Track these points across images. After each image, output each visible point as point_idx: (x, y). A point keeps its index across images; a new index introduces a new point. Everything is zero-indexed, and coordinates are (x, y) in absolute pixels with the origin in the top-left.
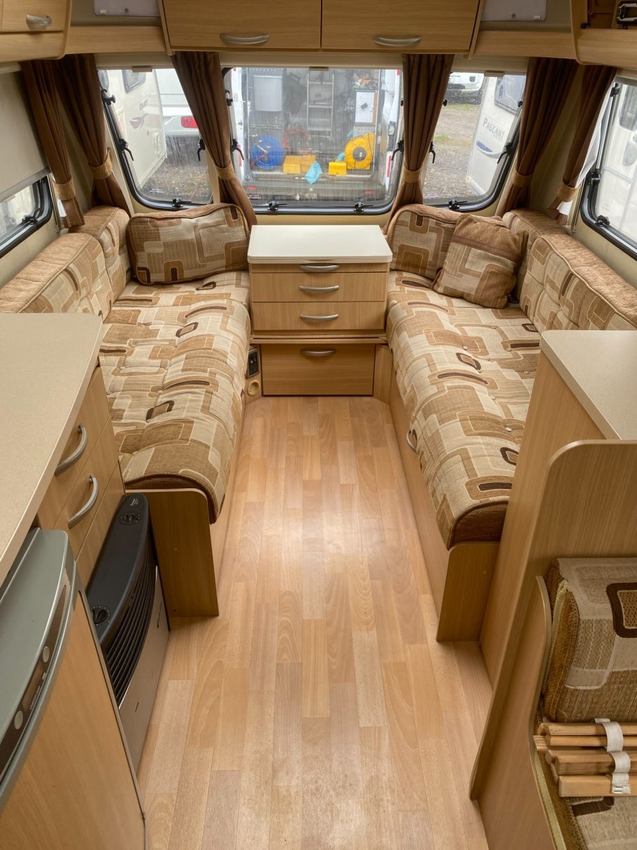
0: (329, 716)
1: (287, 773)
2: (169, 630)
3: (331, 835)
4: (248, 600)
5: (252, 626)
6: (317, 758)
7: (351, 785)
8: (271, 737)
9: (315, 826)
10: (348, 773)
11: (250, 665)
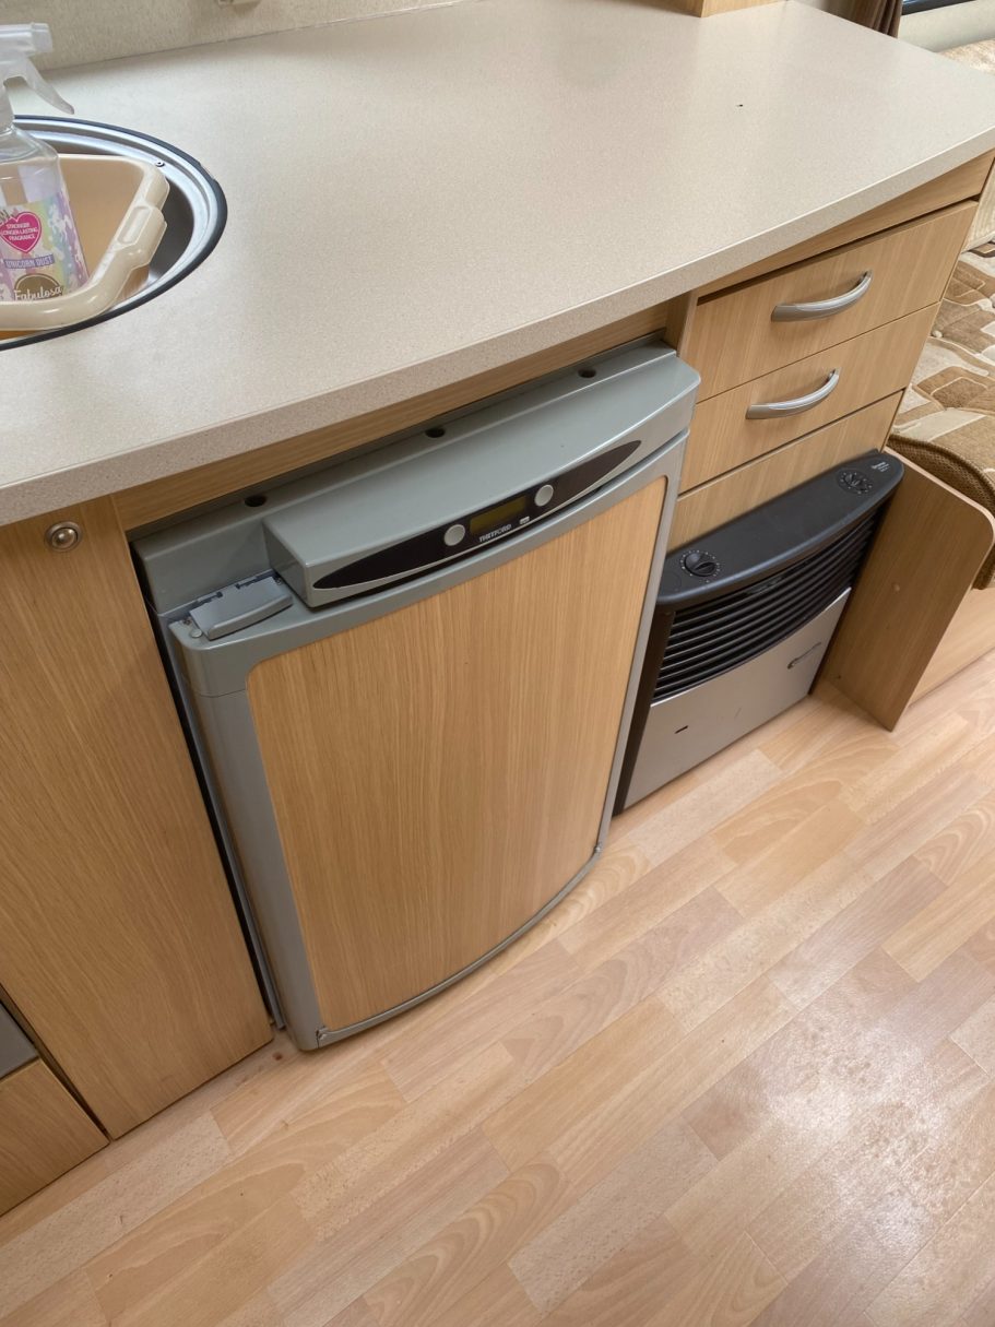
0: (918, 981)
1: (796, 982)
2: (811, 692)
3: (781, 1098)
4: (951, 747)
5: (925, 782)
6: (851, 1006)
7: (863, 1080)
8: (817, 926)
9: (772, 1067)
10: (873, 1064)
11: (873, 824)
